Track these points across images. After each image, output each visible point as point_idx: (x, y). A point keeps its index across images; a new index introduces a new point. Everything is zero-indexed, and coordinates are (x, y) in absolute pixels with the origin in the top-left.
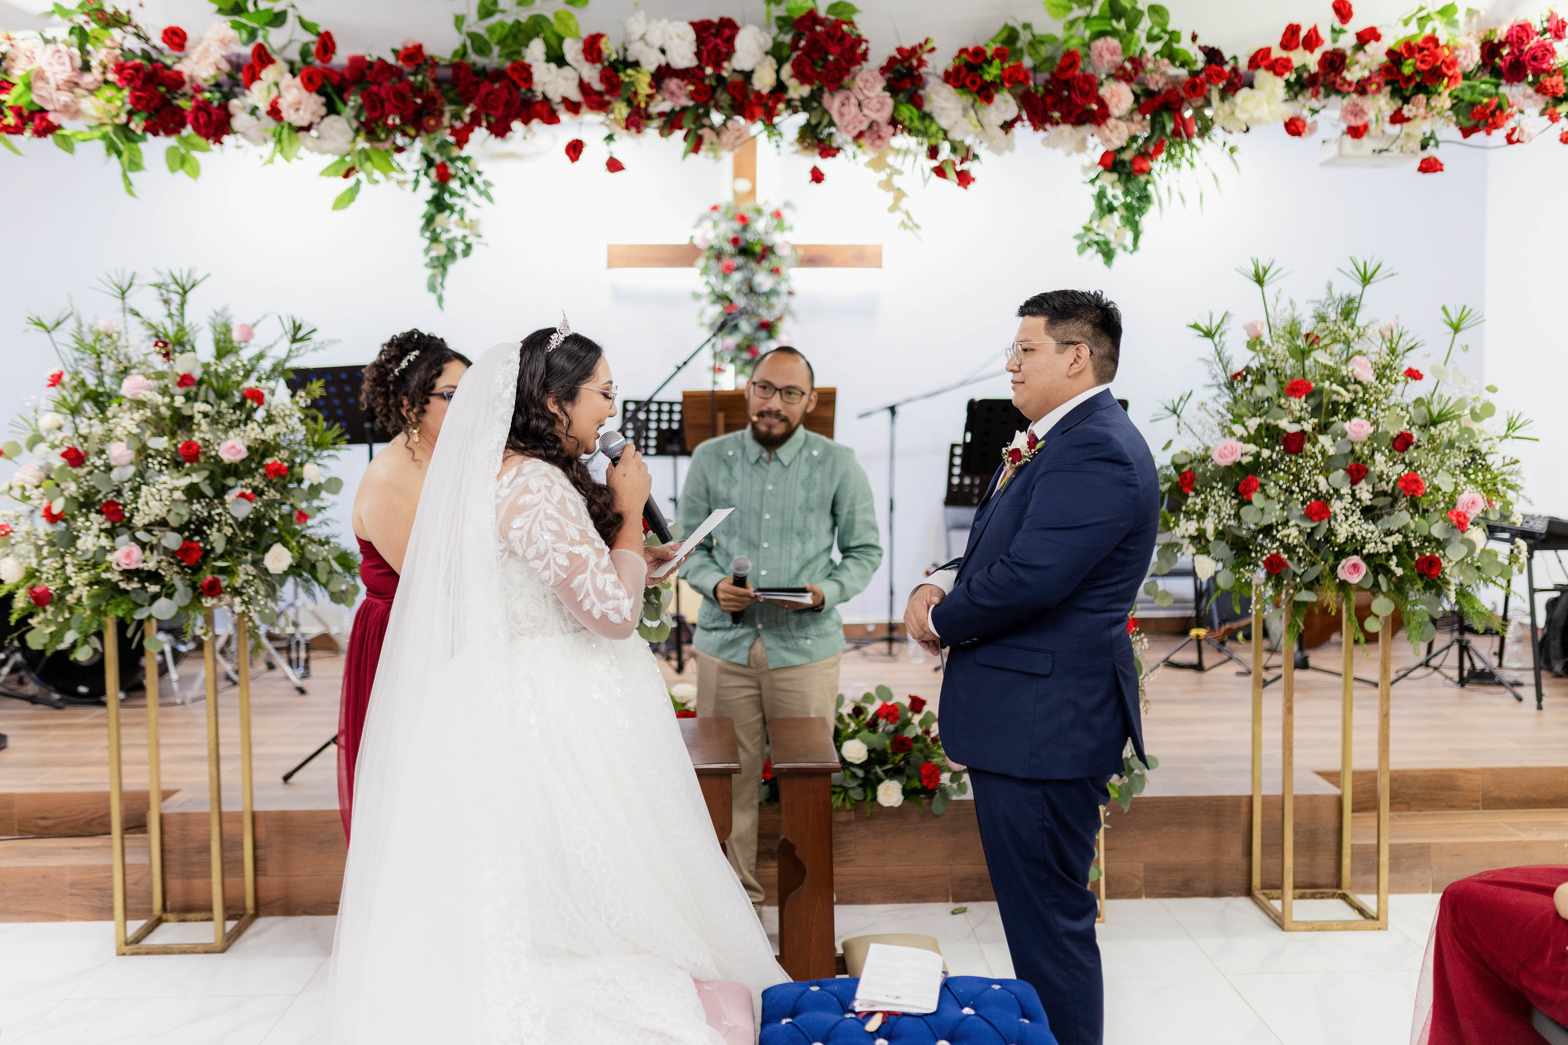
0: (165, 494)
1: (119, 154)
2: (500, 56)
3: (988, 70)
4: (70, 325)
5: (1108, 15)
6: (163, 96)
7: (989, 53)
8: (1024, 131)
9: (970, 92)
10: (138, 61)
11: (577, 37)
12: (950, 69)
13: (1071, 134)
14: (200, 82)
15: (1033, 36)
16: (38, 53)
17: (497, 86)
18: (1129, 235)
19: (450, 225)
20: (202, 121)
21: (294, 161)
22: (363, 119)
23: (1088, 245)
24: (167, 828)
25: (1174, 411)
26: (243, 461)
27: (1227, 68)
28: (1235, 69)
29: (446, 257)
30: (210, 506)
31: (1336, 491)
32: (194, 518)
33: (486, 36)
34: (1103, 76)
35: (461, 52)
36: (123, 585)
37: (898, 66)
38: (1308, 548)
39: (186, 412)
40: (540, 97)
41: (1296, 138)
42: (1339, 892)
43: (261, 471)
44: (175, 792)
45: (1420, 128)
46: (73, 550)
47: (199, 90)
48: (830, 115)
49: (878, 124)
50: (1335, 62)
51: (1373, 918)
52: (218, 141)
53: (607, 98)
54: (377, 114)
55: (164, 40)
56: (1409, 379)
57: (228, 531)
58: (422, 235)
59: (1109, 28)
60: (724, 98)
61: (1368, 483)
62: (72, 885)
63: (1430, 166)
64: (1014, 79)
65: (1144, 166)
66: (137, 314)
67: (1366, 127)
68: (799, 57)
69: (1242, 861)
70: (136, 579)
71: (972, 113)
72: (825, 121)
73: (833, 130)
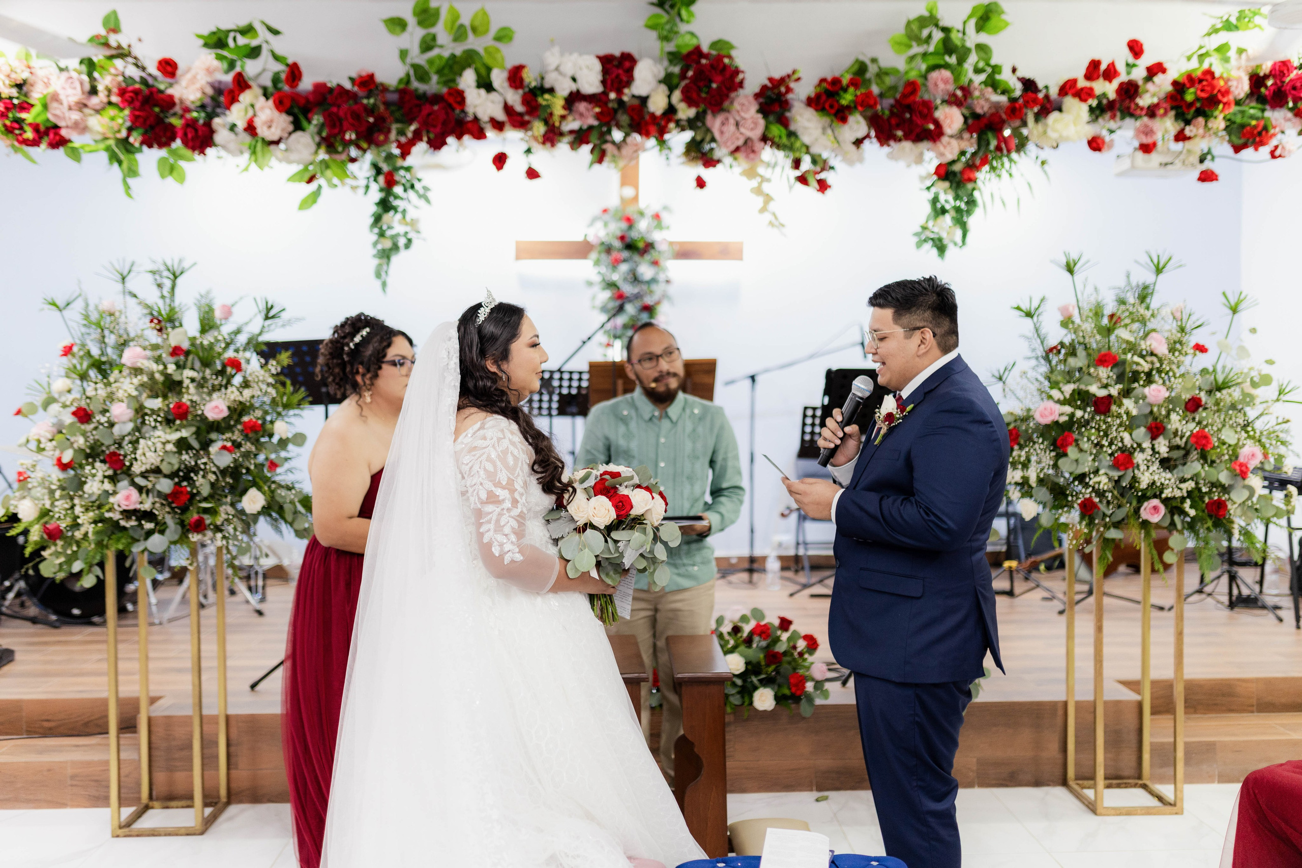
0: (159, 446)
1: (120, 162)
2: (438, 83)
3: (844, 96)
4: (78, 305)
5: (942, 51)
6: (157, 116)
7: (845, 81)
8: (872, 147)
9: (828, 114)
10: (137, 86)
11: (502, 68)
12: (813, 95)
13: (911, 149)
14: (188, 104)
15: (880, 68)
16: (53, 80)
17: (436, 108)
18: (959, 233)
19: (395, 223)
20: (190, 136)
21: (266, 169)
22: (324, 134)
23: (925, 241)
24: (153, 728)
25: (1000, 379)
26: (224, 419)
27: (1041, 95)
28: (1047, 97)
29: (391, 250)
30: (197, 456)
31: (1139, 445)
32: (183, 466)
33: (427, 67)
34: (938, 102)
35: (405, 80)
36: (123, 523)
37: (769, 93)
38: (1116, 492)
39: (177, 377)
40: (470, 118)
41: (1097, 153)
42: (1140, 782)
43: (239, 427)
44: (159, 698)
45: (1200, 145)
46: (81, 493)
47: (187, 110)
48: (712, 133)
49: (752, 140)
50: (1129, 90)
51: (1171, 804)
52: (202, 152)
53: (527, 118)
54: (336, 131)
55: (159, 69)
56: (1197, 352)
57: (212, 478)
58: (371, 231)
59: (942, 62)
60: (624, 119)
61: (1165, 438)
62: (73, 777)
63: (1207, 177)
64: (865, 103)
65: (972, 176)
66: (135, 296)
67: (1154, 144)
68: (686, 86)
69: (1059, 756)
70: (134, 518)
71: (829, 132)
72: (708, 138)
73: (713, 145)
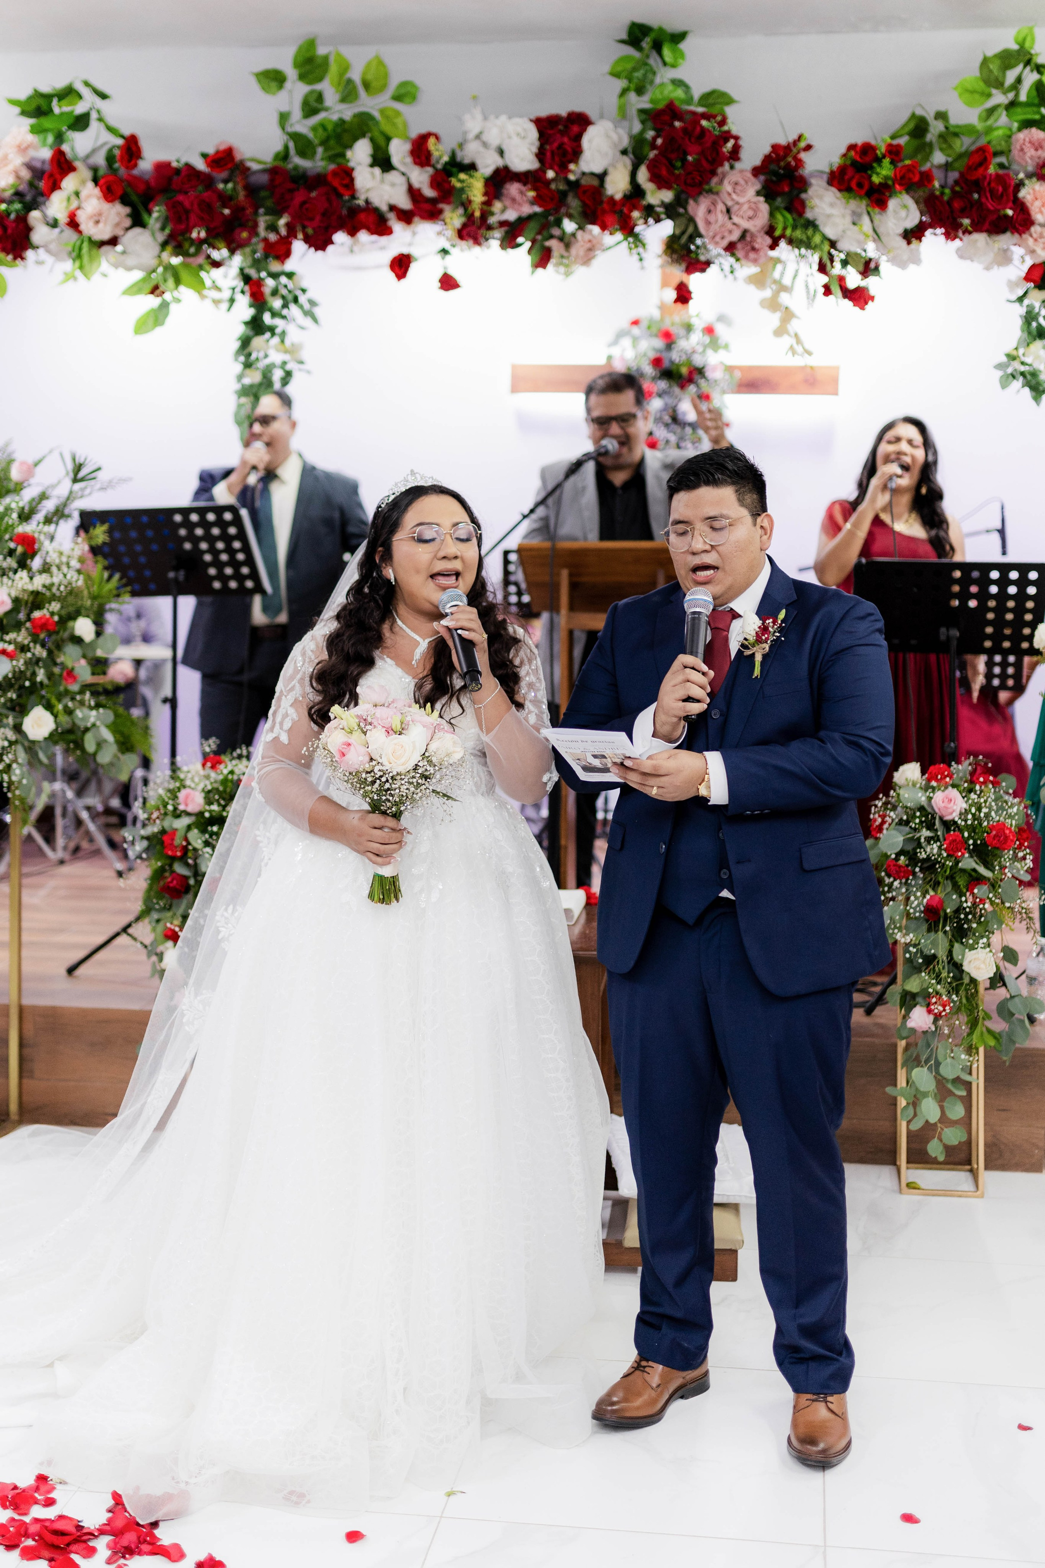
2: (322, 159)
3: (878, 170)
5: (1036, 101)
7: (882, 149)
8: (934, 239)
9: (859, 197)
11: (404, 137)
12: (836, 169)
13: (988, 245)
15: (946, 127)
17: (314, 194)
19: (268, 349)
21: (96, 277)
22: (167, 231)
23: (1013, 378)
26: (8, 613)
29: (260, 386)
33: (311, 135)
34: (1023, 176)
35: (282, 154)
37: (773, 167)
40: (364, 205)
43: (28, 625)
48: (695, 224)
49: (753, 236)
52: (20, 256)
53: (438, 205)
54: (183, 227)
58: (236, 360)
59: (1037, 117)
60: (574, 203)
64: (911, 181)
68: (654, 160)
71: (866, 220)
72: (690, 230)
73: (699, 241)
